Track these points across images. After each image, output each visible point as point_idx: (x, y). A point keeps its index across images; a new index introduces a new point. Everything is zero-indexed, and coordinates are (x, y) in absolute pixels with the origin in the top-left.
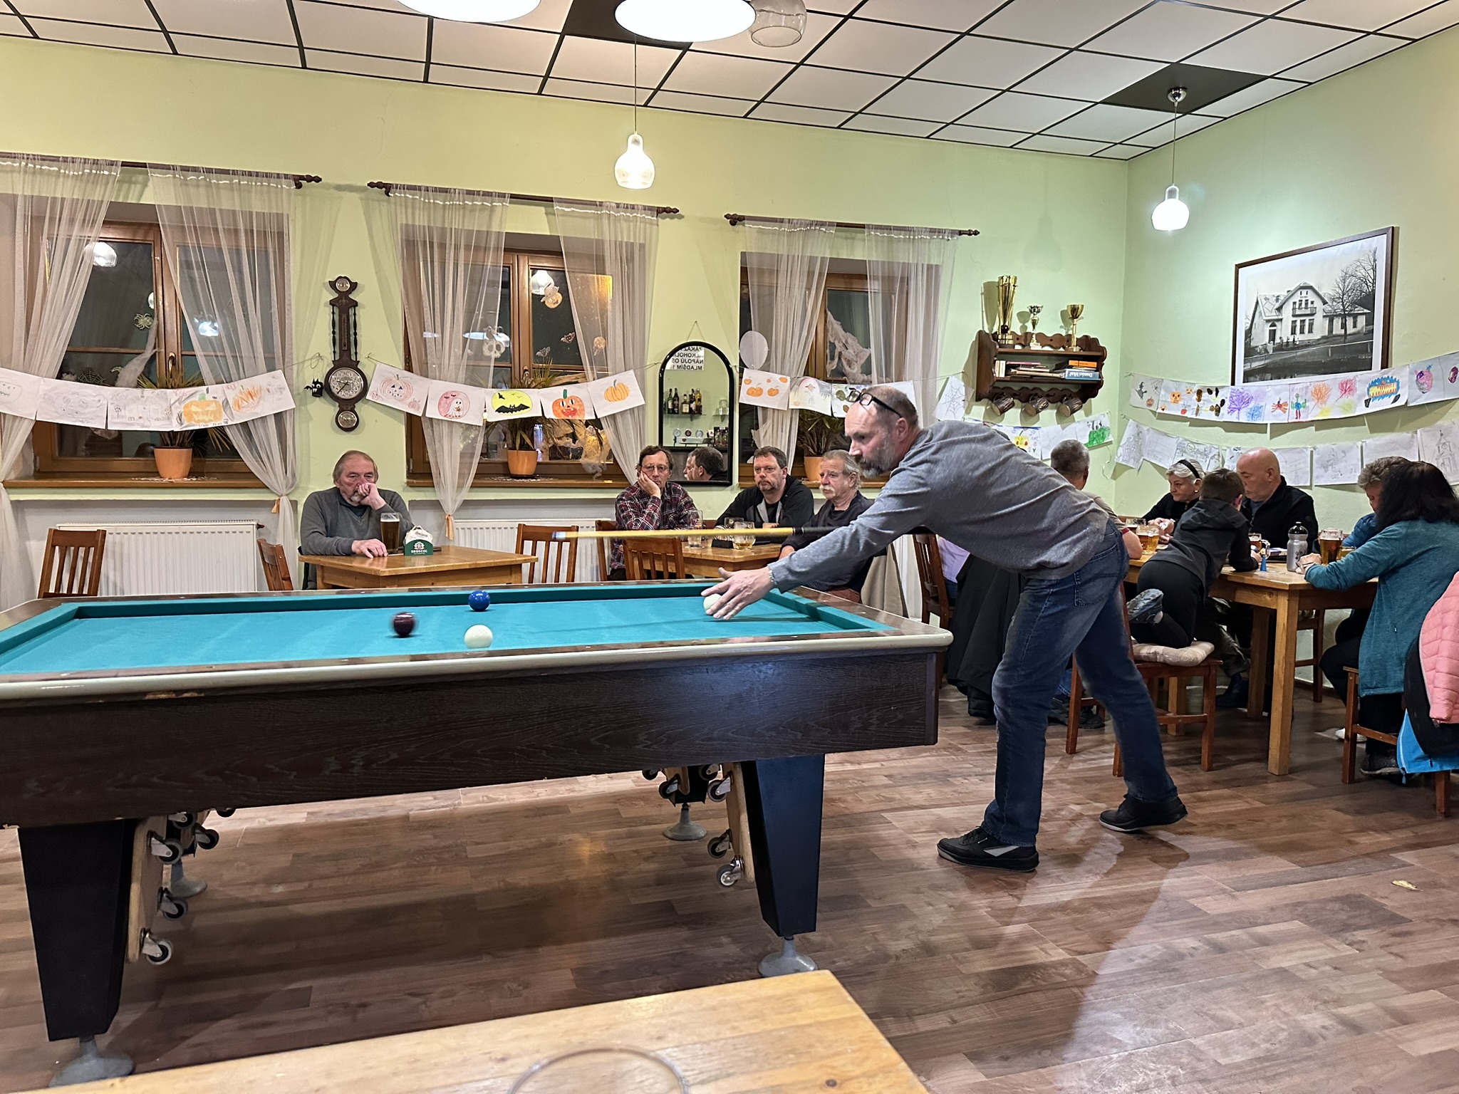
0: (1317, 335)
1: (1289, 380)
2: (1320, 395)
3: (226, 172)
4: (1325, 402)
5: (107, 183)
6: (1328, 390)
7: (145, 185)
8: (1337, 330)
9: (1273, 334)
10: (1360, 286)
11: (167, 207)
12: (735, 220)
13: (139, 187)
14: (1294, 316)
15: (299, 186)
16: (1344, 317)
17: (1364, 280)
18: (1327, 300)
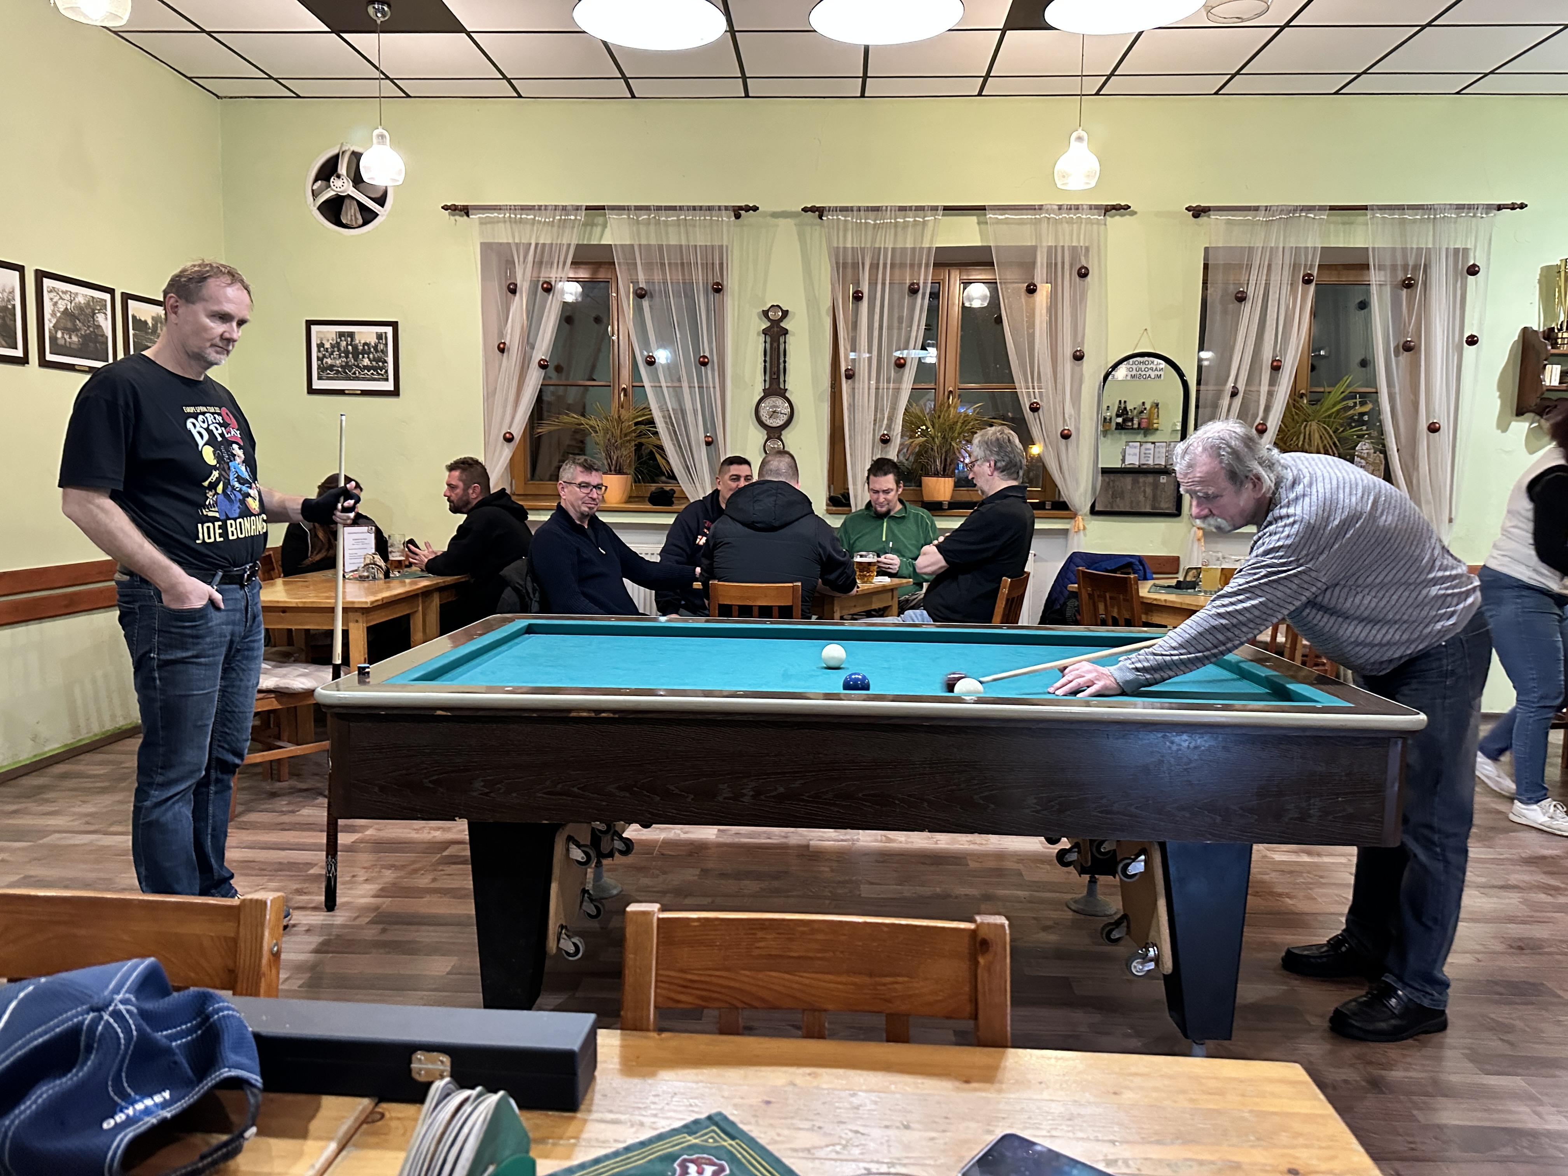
3: (673, 208)
5: (573, 227)
7: (605, 226)
11: (621, 245)
12: (1198, 212)
13: (599, 229)
15: (738, 216)
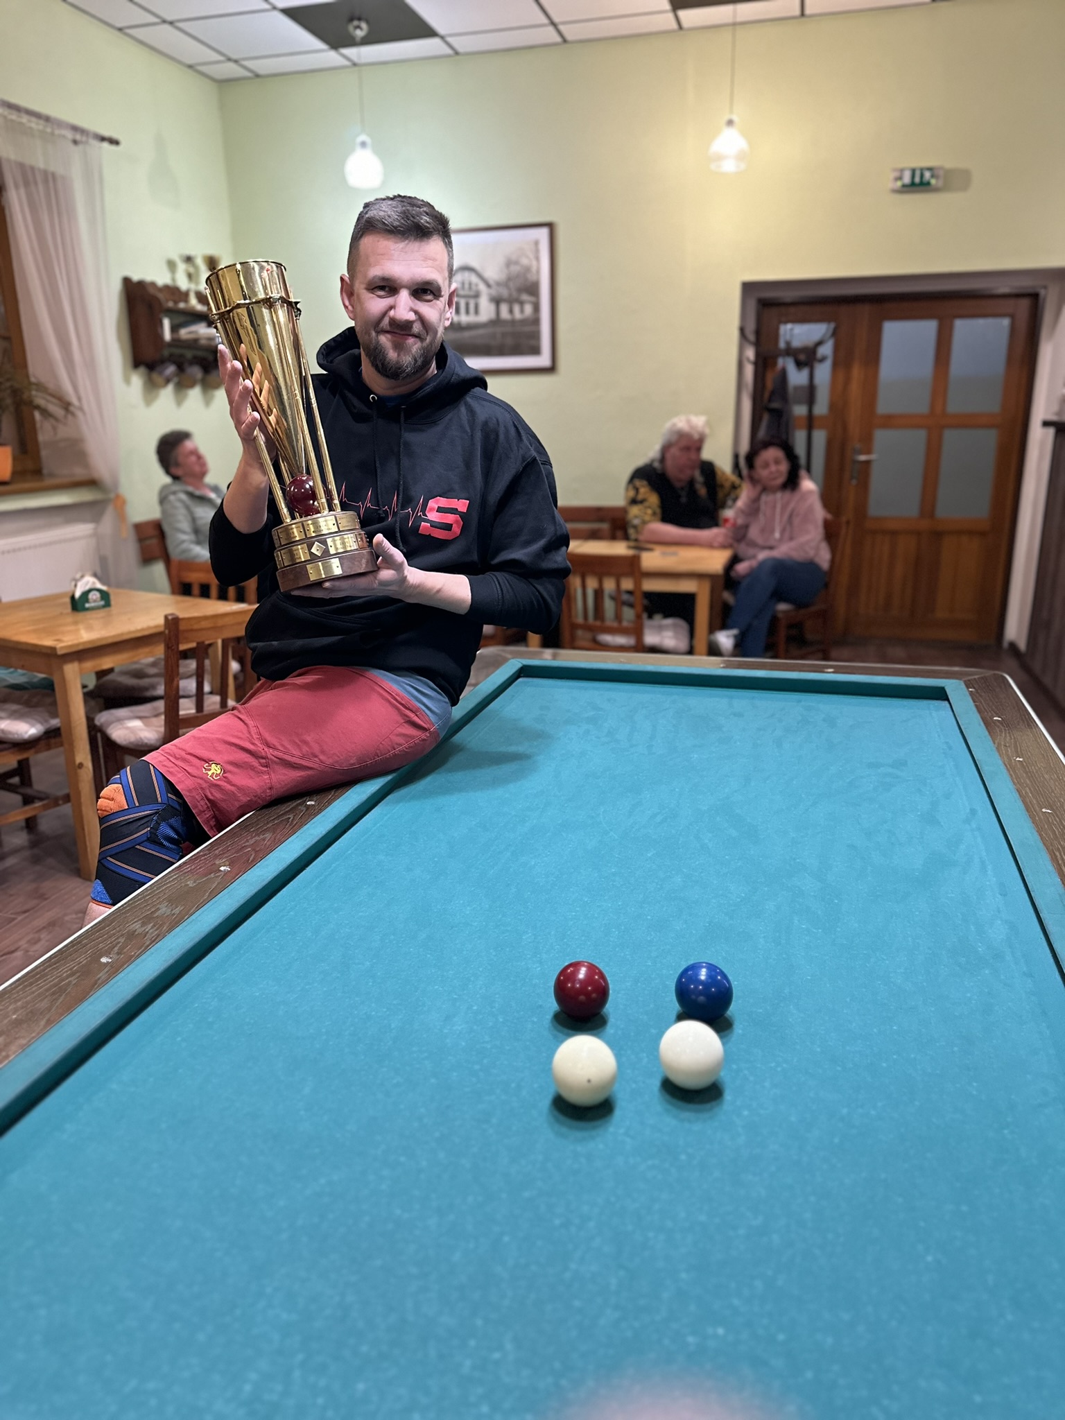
0: (483, 317)
8: (505, 315)
10: (525, 274)
16: (511, 303)
17: (528, 269)
18: (491, 282)
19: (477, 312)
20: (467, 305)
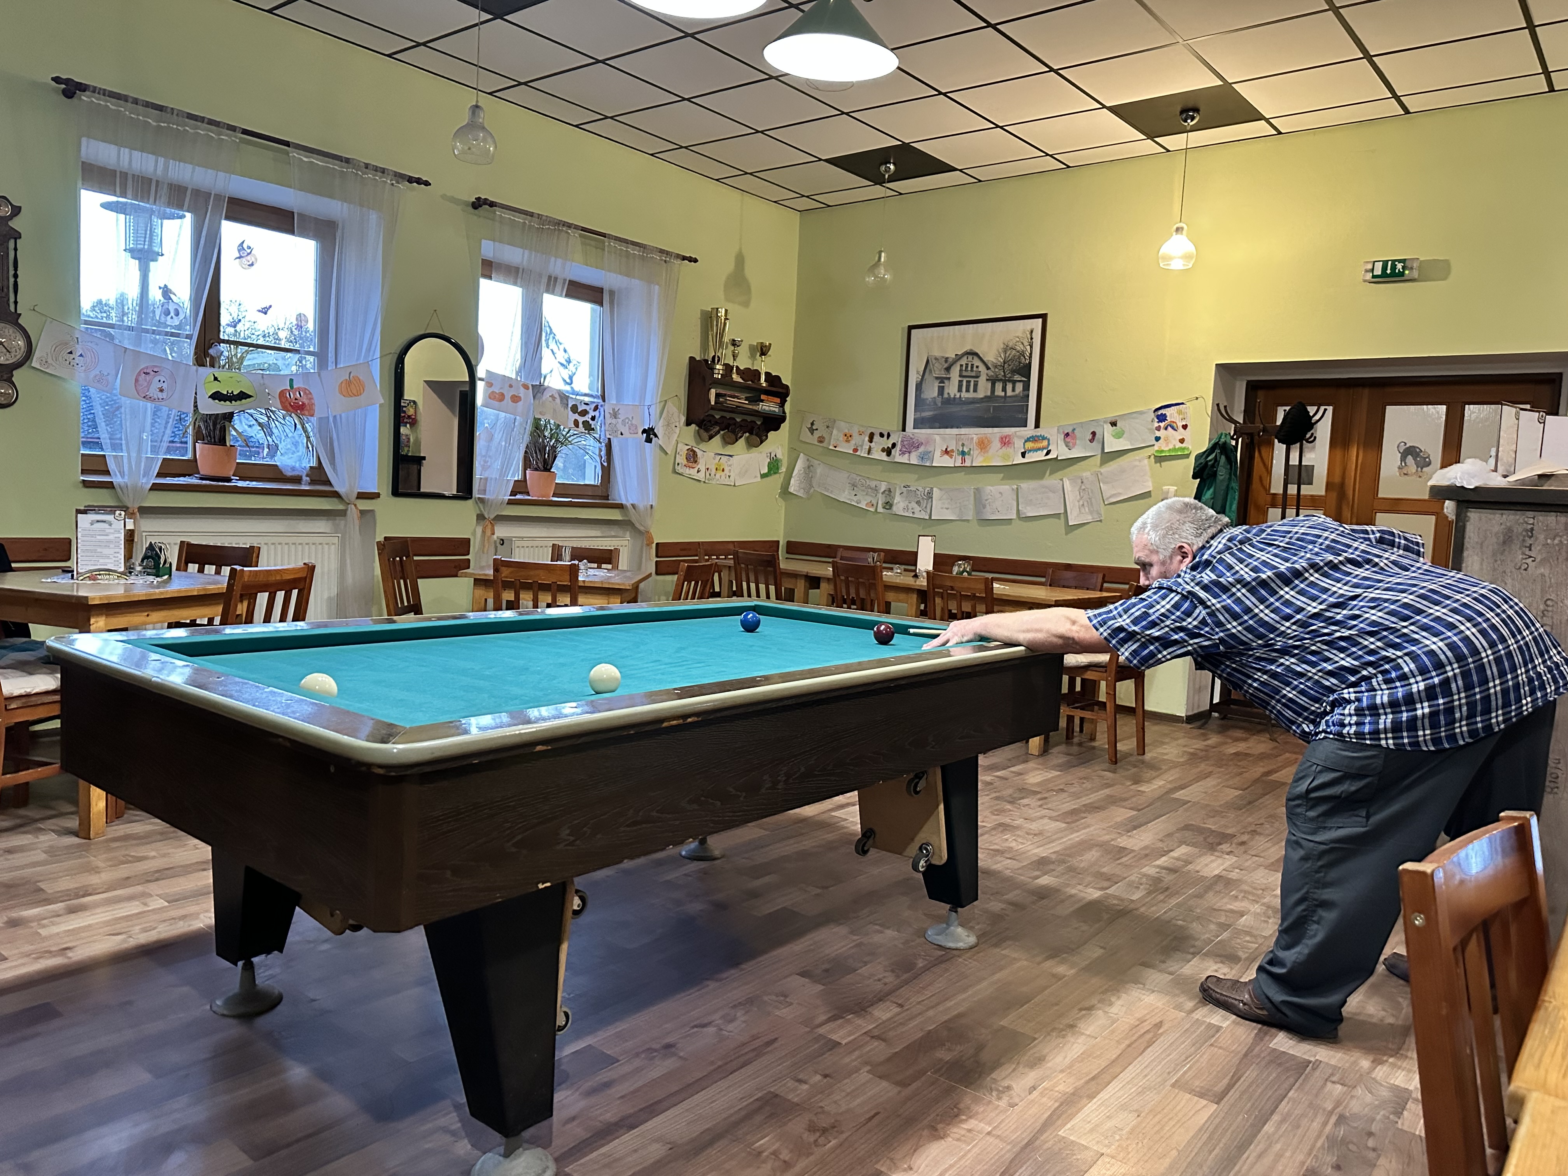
0: (981, 394)
1: (955, 431)
2: (983, 445)
4: (987, 452)
6: (990, 442)
8: (999, 392)
9: (941, 390)
10: (1019, 358)
14: (960, 376)
16: (1005, 383)
17: (1022, 354)
18: (990, 366)
19: (975, 391)
20: (968, 382)
